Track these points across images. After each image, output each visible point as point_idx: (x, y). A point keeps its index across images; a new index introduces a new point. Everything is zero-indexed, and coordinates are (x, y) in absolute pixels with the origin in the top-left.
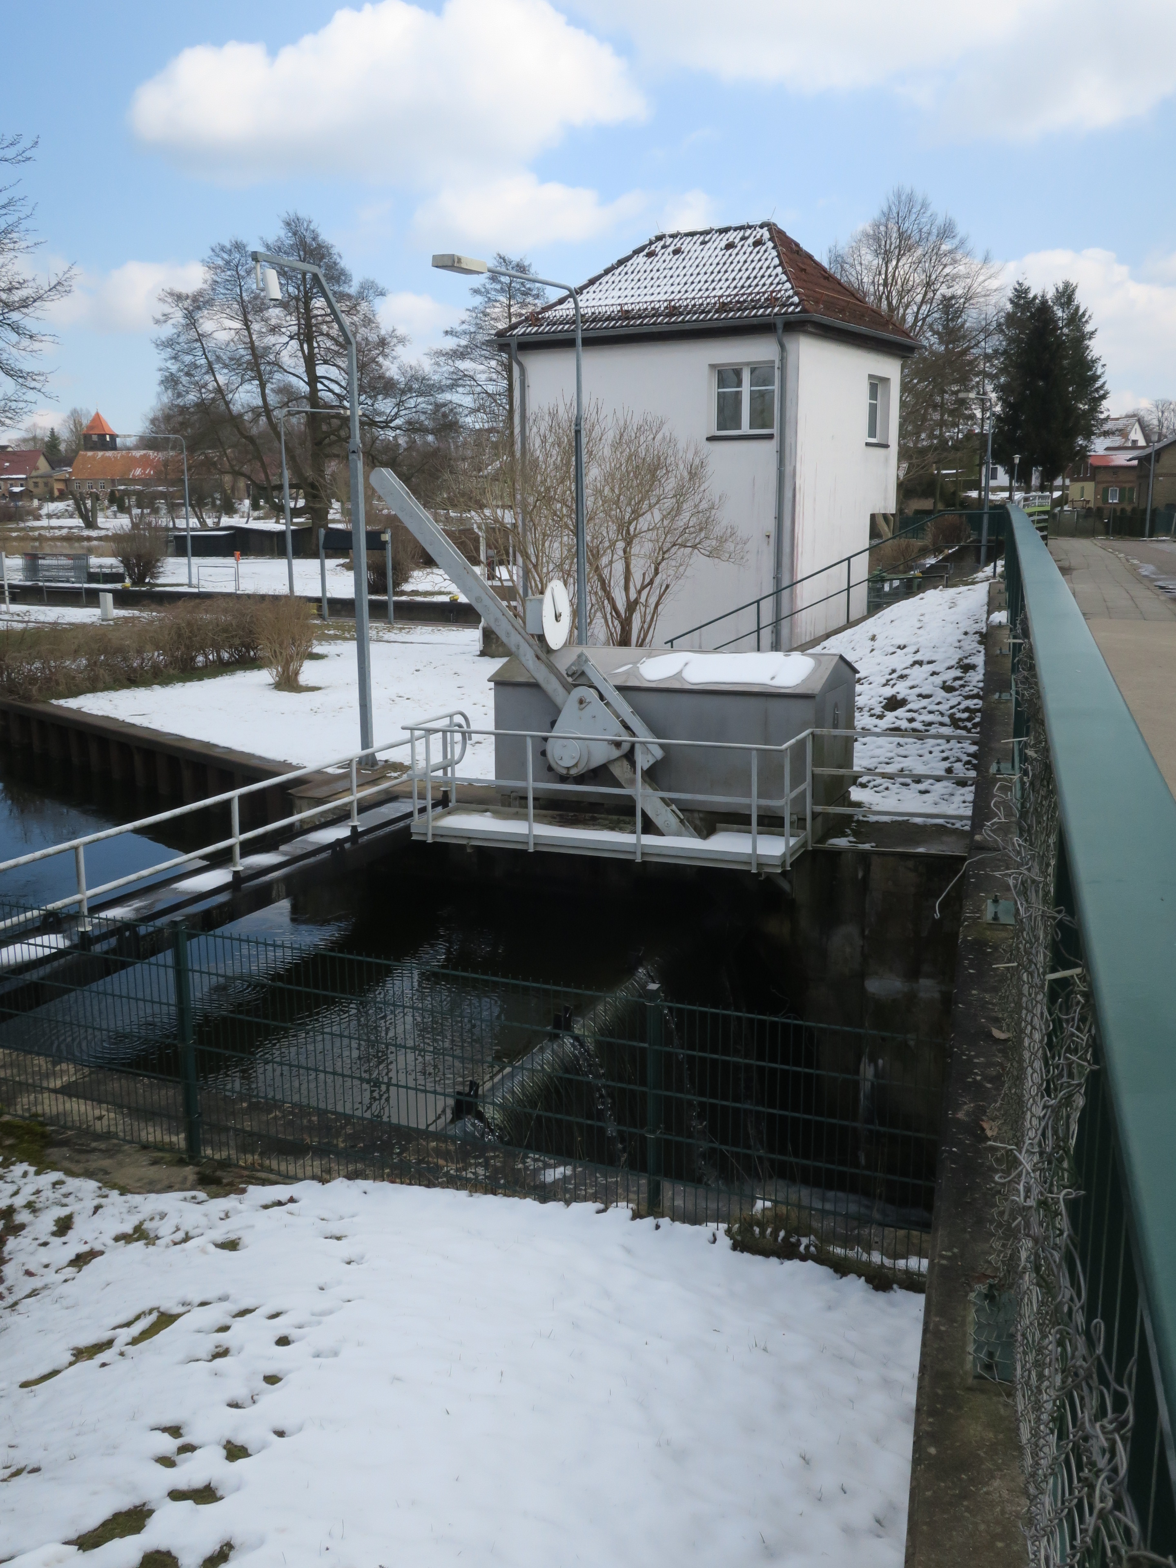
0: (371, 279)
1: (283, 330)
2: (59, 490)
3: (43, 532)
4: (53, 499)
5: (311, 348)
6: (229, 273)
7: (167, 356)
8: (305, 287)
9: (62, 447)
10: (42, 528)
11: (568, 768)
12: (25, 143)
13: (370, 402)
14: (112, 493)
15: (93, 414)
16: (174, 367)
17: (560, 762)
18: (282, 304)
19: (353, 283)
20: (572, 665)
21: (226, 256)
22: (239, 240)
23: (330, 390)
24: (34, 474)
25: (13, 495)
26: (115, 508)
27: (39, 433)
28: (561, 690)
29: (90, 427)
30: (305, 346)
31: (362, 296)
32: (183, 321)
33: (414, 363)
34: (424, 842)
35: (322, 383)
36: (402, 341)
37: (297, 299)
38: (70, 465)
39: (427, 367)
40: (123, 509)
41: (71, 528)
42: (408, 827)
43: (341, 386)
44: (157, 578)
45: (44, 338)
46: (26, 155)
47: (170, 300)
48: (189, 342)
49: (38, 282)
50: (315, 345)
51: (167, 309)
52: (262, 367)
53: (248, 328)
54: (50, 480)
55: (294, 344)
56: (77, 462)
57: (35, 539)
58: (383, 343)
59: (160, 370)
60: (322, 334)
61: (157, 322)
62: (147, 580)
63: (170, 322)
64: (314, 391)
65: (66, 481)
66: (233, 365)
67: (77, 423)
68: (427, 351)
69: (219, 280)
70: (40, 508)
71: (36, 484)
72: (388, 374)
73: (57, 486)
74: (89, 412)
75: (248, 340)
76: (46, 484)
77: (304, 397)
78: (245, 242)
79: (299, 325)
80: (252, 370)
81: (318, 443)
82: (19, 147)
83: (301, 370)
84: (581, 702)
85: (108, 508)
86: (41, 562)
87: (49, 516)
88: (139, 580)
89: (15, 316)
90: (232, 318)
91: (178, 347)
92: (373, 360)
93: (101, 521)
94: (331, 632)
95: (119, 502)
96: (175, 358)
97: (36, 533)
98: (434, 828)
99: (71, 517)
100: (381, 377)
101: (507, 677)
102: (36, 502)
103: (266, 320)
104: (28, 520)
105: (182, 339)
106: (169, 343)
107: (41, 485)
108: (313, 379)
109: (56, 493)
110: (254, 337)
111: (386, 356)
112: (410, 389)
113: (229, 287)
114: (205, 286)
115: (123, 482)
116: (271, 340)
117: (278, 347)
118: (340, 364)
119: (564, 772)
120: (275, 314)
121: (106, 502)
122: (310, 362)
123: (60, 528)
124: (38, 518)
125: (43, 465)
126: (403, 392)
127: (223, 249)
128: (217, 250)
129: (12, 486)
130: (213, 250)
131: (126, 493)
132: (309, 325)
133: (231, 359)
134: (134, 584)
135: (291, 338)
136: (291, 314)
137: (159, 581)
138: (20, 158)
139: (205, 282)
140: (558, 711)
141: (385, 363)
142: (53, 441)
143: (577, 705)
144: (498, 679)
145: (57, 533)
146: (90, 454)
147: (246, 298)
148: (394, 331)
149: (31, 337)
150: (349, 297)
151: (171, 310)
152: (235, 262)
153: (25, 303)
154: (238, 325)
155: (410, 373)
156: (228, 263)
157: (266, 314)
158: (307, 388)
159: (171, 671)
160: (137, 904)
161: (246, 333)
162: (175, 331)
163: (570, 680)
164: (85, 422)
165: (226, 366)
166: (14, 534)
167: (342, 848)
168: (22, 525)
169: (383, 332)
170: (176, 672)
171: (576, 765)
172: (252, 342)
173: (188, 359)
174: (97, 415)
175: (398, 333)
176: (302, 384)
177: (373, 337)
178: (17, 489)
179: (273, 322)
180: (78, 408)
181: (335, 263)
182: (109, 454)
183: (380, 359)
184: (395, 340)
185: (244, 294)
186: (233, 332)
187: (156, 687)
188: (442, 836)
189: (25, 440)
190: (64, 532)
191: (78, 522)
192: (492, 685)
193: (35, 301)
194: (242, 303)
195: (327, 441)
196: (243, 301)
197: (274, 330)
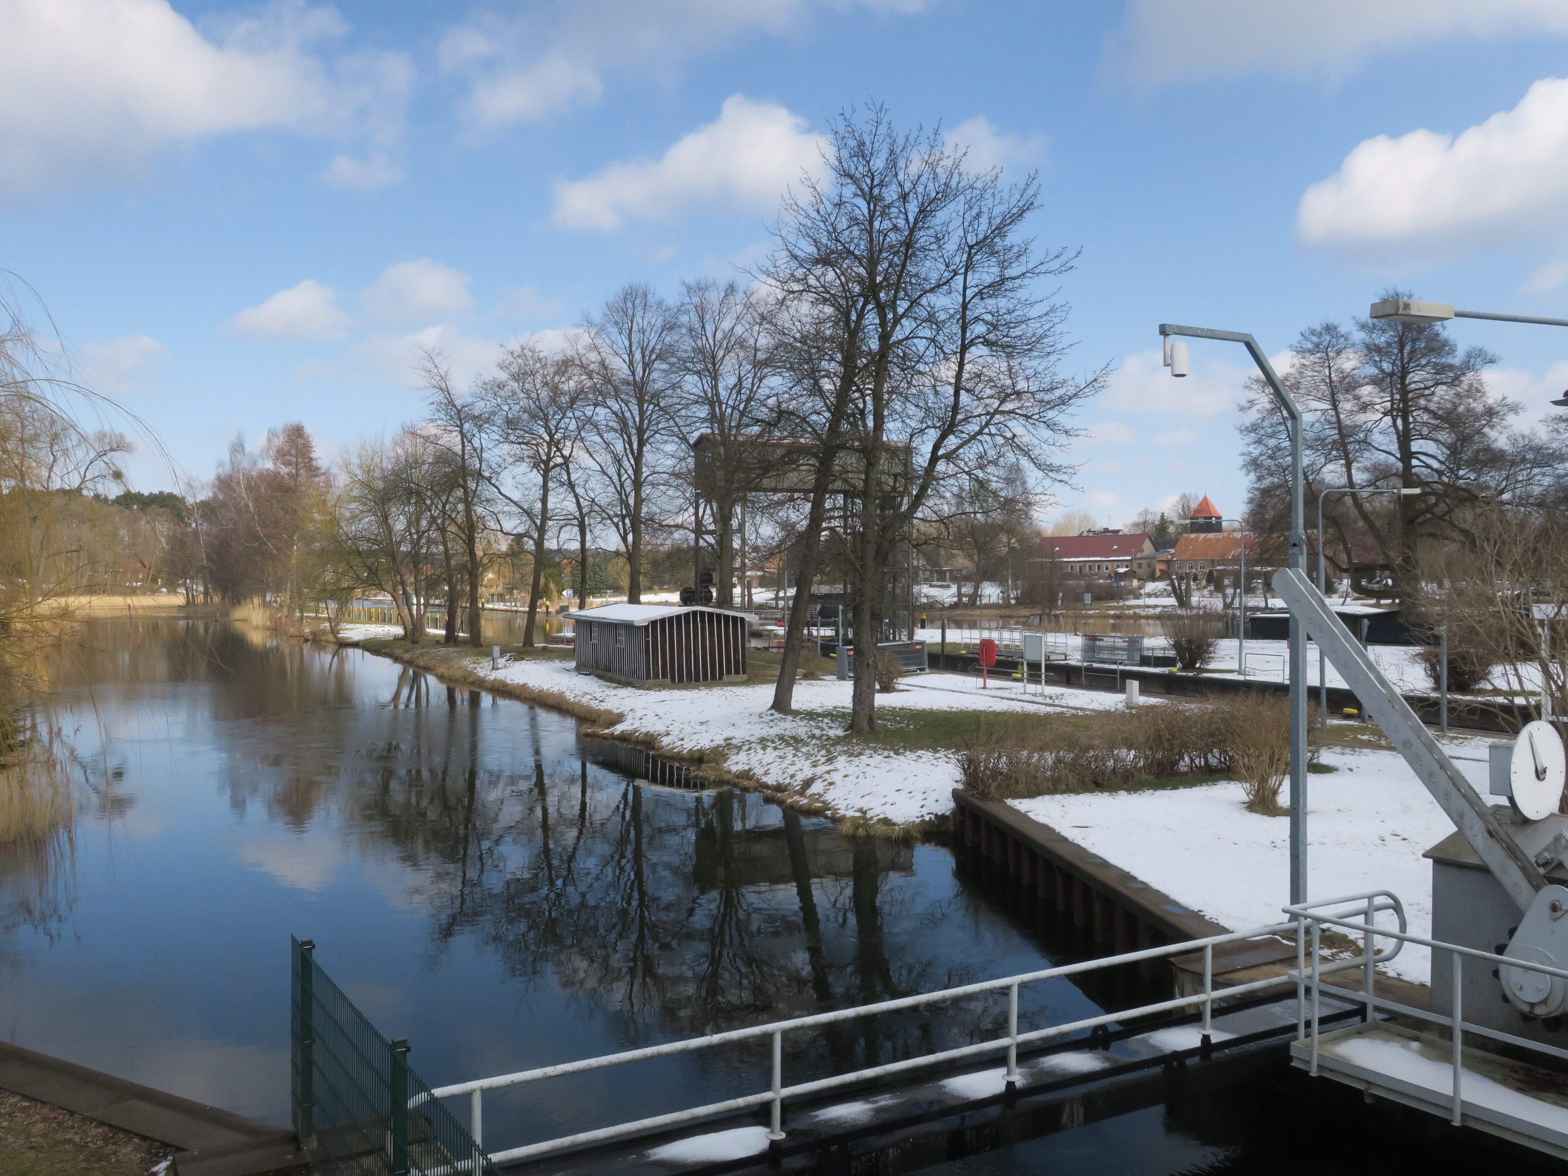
0: (1479, 346)
1: (1377, 407)
2: (1161, 570)
3: (1137, 611)
4: (1153, 578)
5: (1406, 422)
6: (1319, 355)
7: (1251, 440)
8: (1402, 360)
9: (1171, 529)
10: (1139, 607)
11: (1532, 1005)
12: (1070, 253)
13: (1472, 476)
14: (1211, 573)
15: (1201, 498)
16: (1256, 451)
17: (1519, 993)
18: (1375, 381)
19: (1457, 353)
20: (1546, 849)
21: (1315, 339)
22: (1330, 322)
23: (1428, 466)
24: (1139, 555)
25: (1118, 575)
26: (1212, 588)
27: (1150, 518)
28: (1524, 885)
29: (1198, 511)
30: (1399, 422)
31: (1467, 366)
32: (1269, 406)
33: (1526, 432)
34: (1307, 1072)
35: (1418, 459)
36: (1514, 408)
37: (1391, 374)
38: (1173, 547)
39: (1543, 435)
40: (1219, 588)
41: (1164, 607)
42: (1286, 1047)
43: (1439, 461)
44: (1207, 663)
45: (1079, 432)
46: (1068, 265)
47: (1255, 387)
48: (1272, 426)
49: (1076, 381)
50: (1411, 419)
51: (1252, 395)
52: (1350, 447)
53: (1335, 407)
54: (1153, 561)
55: (1388, 420)
56: (1181, 544)
57: (1129, 617)
58: (1490, 412)
59: (1243, 454)
60: (1420, 409)
61: (1242, 409)
62: (1198, 665)
63: (1256, 408)
64: (1408, 467)
65: (1168, 562)
66: (1319, 443)
67: (1185, 507)
68: (1543, 417)
69: (1307, 363)
70: (1140, 588)
71: (1140, 565)
72: (1494, 446)
73: (1159, 567)
74: (1197, 497)
75: (1334, 419)
76: (1149, 565)
77: (1396, 475)
78: (1336, 323)
79: (1392, 401)
80: (1338, 450)
81: (1410, 522)
82: (1063, 259)
83: (1394, 448)
84: (1554, 908)
85: (1205, 588)
86: (1098, 643)
87: (1149, 595)
88: (1189, 665)
89: (1050, 414)
90: (1319, 399)
91: (1262, 432)
92: (1479, 432)
93: (1195, 600)
94: (1365, 737)
95: (1215, 581)
96: (1259, 442)
97: (1131, 612)
98: (1320, 1056)
99: (1169, 596)
100: (1488, 449)
101: (1451, 854)
102: (1135, 583)
103: (1357, 398)
104: (1127, 599)
105: (1266, 423)
106: (1254, 428)
107: (1145, 566)
108: (1406, 455)
109: (1158, 573)
110: (1342, 416)
111: (1492, 427)
112: (1524, 460)
113: (1318, 369)
114: (1292, 371)
115: (1223, 561)
116: (1361, 418)
117: (1369, 424)
118: (1440, 437)
119: (1526, 1009)
120: (1366, 391)
121: (1204, 582)
122: (1404, 440)
123: (1156, 606)
124: (1138, 597)
125: (1148, 547)
126: (1513, 464)
127: (1313, 332)
128: (1307, 335)
129: (1118, 567)
130: (1302, 335)
131: (1223, 574)
132: (1404, 399)
133: (1316, 440)
134: (1184, 668)
135: (1385, 414)
136: (1383, 391)
137: (1212, 666)
138: (1063, 268)
139: (1293, 366)
140: (1519, 915)
141: (1492, 434)
142: (1163, 525)
143: (1547, 911)
144: (1438, 855)
145: (1151, 611)
146: (1193, 536)
147: (1334, 378)
148: (1504, 399)
149: (1066, 432)
150: (1451, 367)
151: (1257, 396)
152: (1325, 344)
153: (1063, 401)
154: (1326, 406)
155: (1521, 443)
156: (1317, 345)
157: (1357, 392)
158: (1400, 465)
159: (1144, 776)
160: (885, 1101)
161: (1333, 413)
162: (1259, 416)
163: (1542, 871)
164: (1194, 505)
165: (1310, 447)
166: (1112, 612)
167: (1182, 1064)
168: (1121, 604)
169: (1490, 402)
170: (1151, 778)
171: (1544, 1002)
172: (1339, 421)
173: (1272, 442)
174: (1205, 499)
175: (1509, 401)
176: (1392, 459)
177: (1479, 408)
178: (1122, 570)
179: (1366, 399)
180: (1187, 493)
181: (1437, 335)
182: (1211, 536)
183: (1486, 430)
184: (1506, 409)
185: (1333, 375)
186: (1319, 413)
187: (1123, 793)
188: (1331, 1070)
189: (1136, 525)
190: (1159, 610)
191: (1172, 601)
192: (1430, 861)
193: (1070, 398)
194: (1330, 383)
195: (1421, 519)
196: (1331, 381)
197: (1364, 407)
